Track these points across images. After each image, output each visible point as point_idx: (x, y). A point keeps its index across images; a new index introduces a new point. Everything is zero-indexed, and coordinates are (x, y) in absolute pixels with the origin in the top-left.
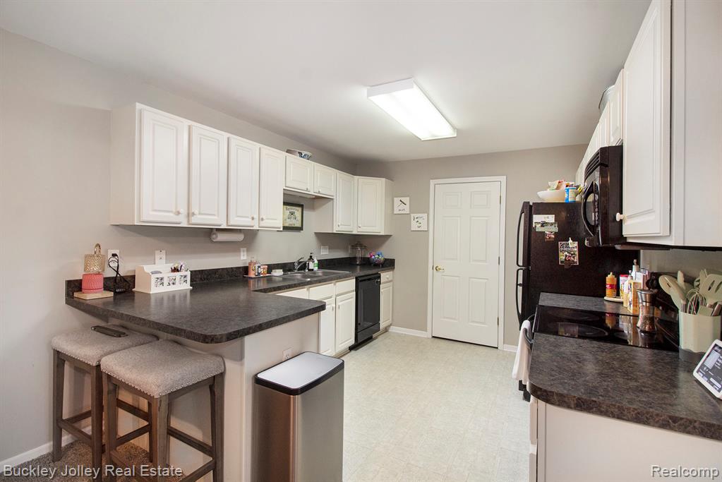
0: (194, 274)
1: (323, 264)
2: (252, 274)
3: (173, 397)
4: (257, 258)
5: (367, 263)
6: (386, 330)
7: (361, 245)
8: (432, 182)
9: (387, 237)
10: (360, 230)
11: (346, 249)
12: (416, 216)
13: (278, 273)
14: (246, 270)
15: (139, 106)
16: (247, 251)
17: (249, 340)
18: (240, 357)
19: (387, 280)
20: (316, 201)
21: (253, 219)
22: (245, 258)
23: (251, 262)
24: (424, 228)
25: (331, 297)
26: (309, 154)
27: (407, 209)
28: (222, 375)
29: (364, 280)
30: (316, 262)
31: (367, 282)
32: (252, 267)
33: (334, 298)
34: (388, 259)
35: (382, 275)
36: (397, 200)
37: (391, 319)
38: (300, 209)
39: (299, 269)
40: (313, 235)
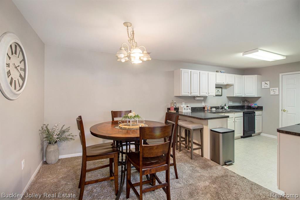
0: (192, 108)
1: (230, 107)
2: (206, 109)
3: (194, 130)
4: (208, 104)
5: (249, 107)
6: (259, 134)
7: (247, 101)
8: (281, 75)
9: (259, 98)
10: (245, 95)
11: (240, 102)
12: (273, 89)
13: (214, 109)
14: (204, 108)
15: (181, 69)
16: (204, 102)
17: (209, 121)
18: (207, 125)
19: (259, 114)
20: (227, 86)
21: (206, 93)
22: (204, 104)
23: (206, 106)
24: (277, 93)
25: (233, 118)
26: (224, 71)
27: (268, 86)
28: (203, 128)
29: (248, 113)
30: (227, 106)
31: (248, 114)
32: (206, 107)
33: (234, 118)
34: (259, 106)
35: (256, 112)
36: (263, 83)
37: (261, 130)
38: (221, 89)
39: (221, 109)
40: (226, 98)
